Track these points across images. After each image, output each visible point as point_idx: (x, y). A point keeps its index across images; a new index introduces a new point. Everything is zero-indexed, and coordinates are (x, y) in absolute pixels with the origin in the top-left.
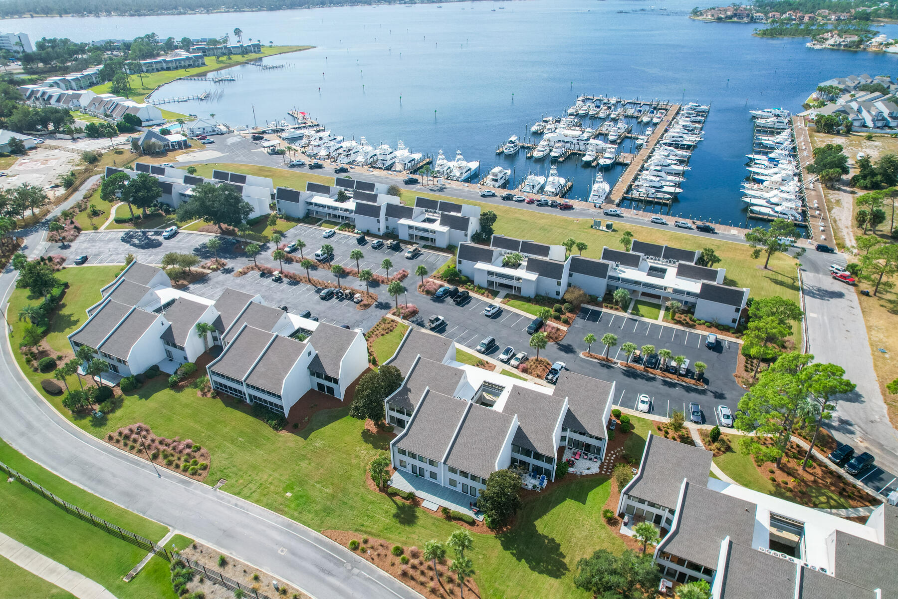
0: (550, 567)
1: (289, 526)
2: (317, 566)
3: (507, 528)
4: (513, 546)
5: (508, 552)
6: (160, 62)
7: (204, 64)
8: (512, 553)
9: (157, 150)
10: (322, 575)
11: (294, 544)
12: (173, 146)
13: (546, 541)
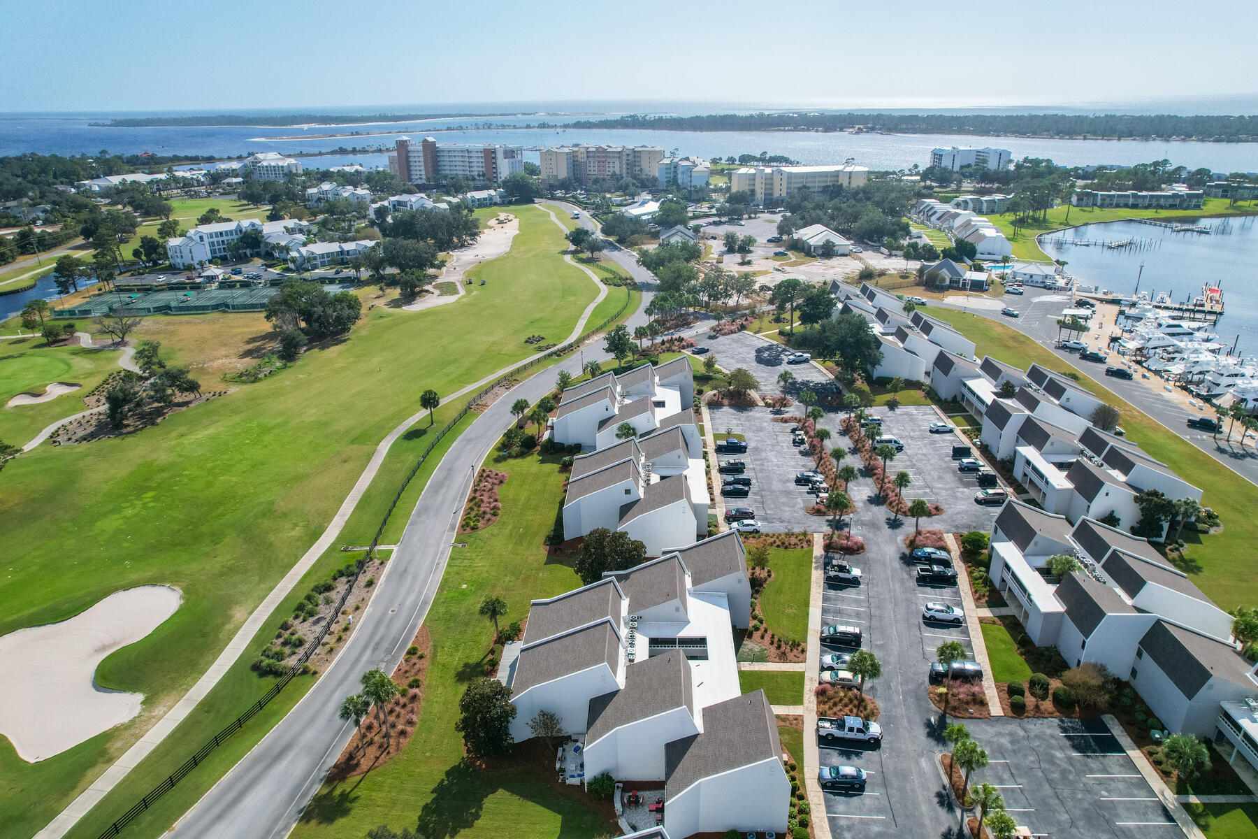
0: (431, 825)
1: (425, 603)
2: (382, 638)
3: (481, 765)
4: (453, 779)
5: (444, 777)
6: (1128, 196)
7: (1197, 207)
8: (443, 780)
9: (938, 283)
10: (372, 645)
11: (405, 613)
12: (964, 284)
13: (473, 811)
